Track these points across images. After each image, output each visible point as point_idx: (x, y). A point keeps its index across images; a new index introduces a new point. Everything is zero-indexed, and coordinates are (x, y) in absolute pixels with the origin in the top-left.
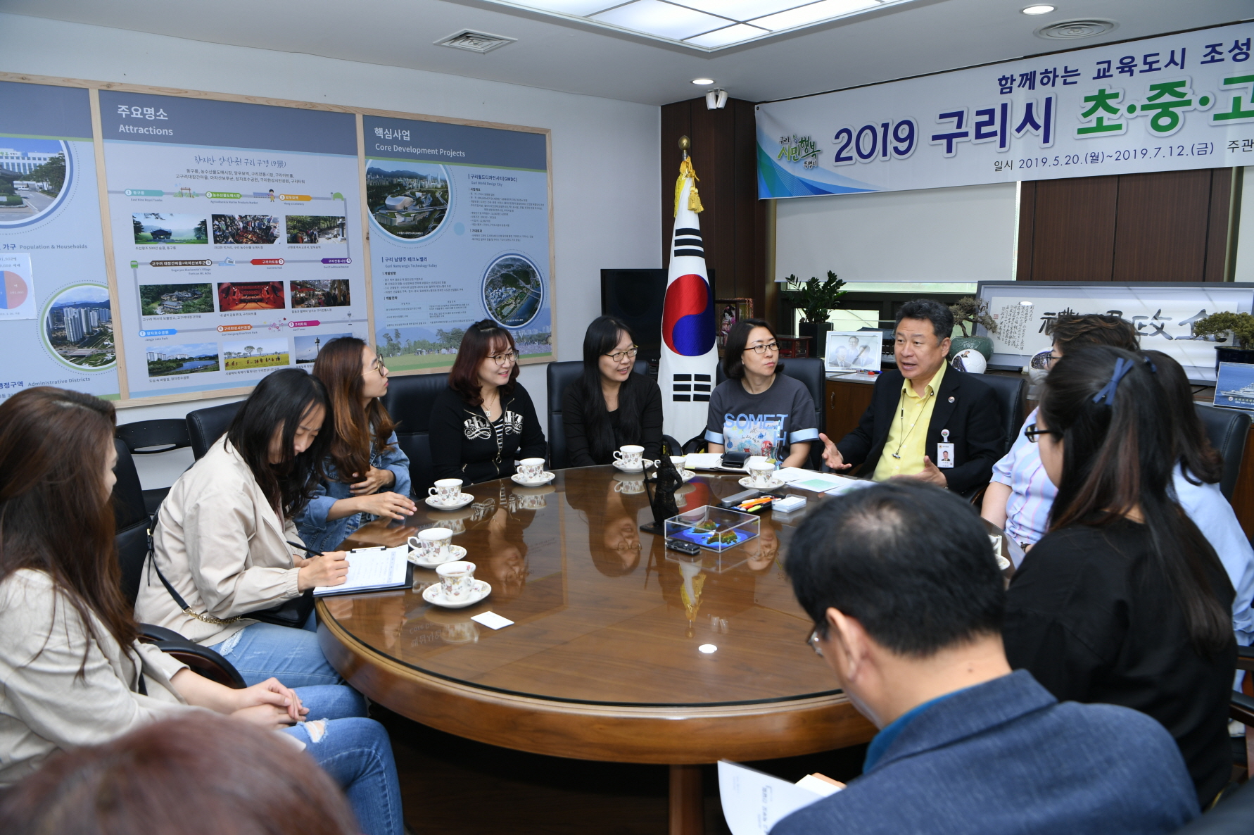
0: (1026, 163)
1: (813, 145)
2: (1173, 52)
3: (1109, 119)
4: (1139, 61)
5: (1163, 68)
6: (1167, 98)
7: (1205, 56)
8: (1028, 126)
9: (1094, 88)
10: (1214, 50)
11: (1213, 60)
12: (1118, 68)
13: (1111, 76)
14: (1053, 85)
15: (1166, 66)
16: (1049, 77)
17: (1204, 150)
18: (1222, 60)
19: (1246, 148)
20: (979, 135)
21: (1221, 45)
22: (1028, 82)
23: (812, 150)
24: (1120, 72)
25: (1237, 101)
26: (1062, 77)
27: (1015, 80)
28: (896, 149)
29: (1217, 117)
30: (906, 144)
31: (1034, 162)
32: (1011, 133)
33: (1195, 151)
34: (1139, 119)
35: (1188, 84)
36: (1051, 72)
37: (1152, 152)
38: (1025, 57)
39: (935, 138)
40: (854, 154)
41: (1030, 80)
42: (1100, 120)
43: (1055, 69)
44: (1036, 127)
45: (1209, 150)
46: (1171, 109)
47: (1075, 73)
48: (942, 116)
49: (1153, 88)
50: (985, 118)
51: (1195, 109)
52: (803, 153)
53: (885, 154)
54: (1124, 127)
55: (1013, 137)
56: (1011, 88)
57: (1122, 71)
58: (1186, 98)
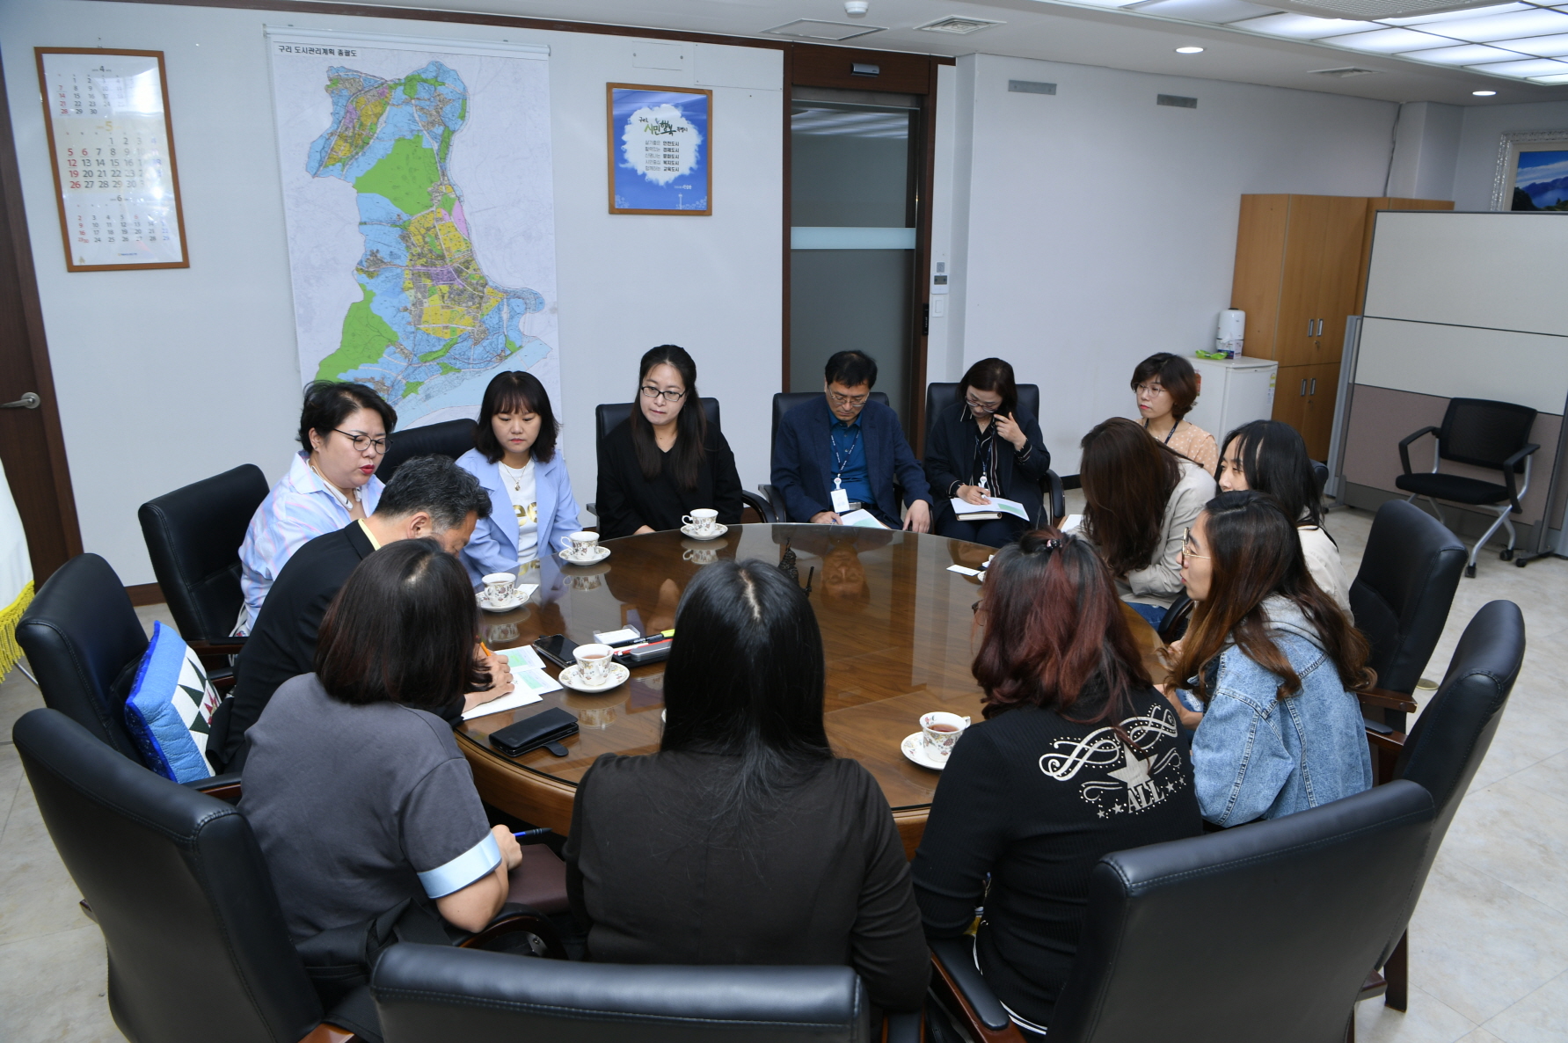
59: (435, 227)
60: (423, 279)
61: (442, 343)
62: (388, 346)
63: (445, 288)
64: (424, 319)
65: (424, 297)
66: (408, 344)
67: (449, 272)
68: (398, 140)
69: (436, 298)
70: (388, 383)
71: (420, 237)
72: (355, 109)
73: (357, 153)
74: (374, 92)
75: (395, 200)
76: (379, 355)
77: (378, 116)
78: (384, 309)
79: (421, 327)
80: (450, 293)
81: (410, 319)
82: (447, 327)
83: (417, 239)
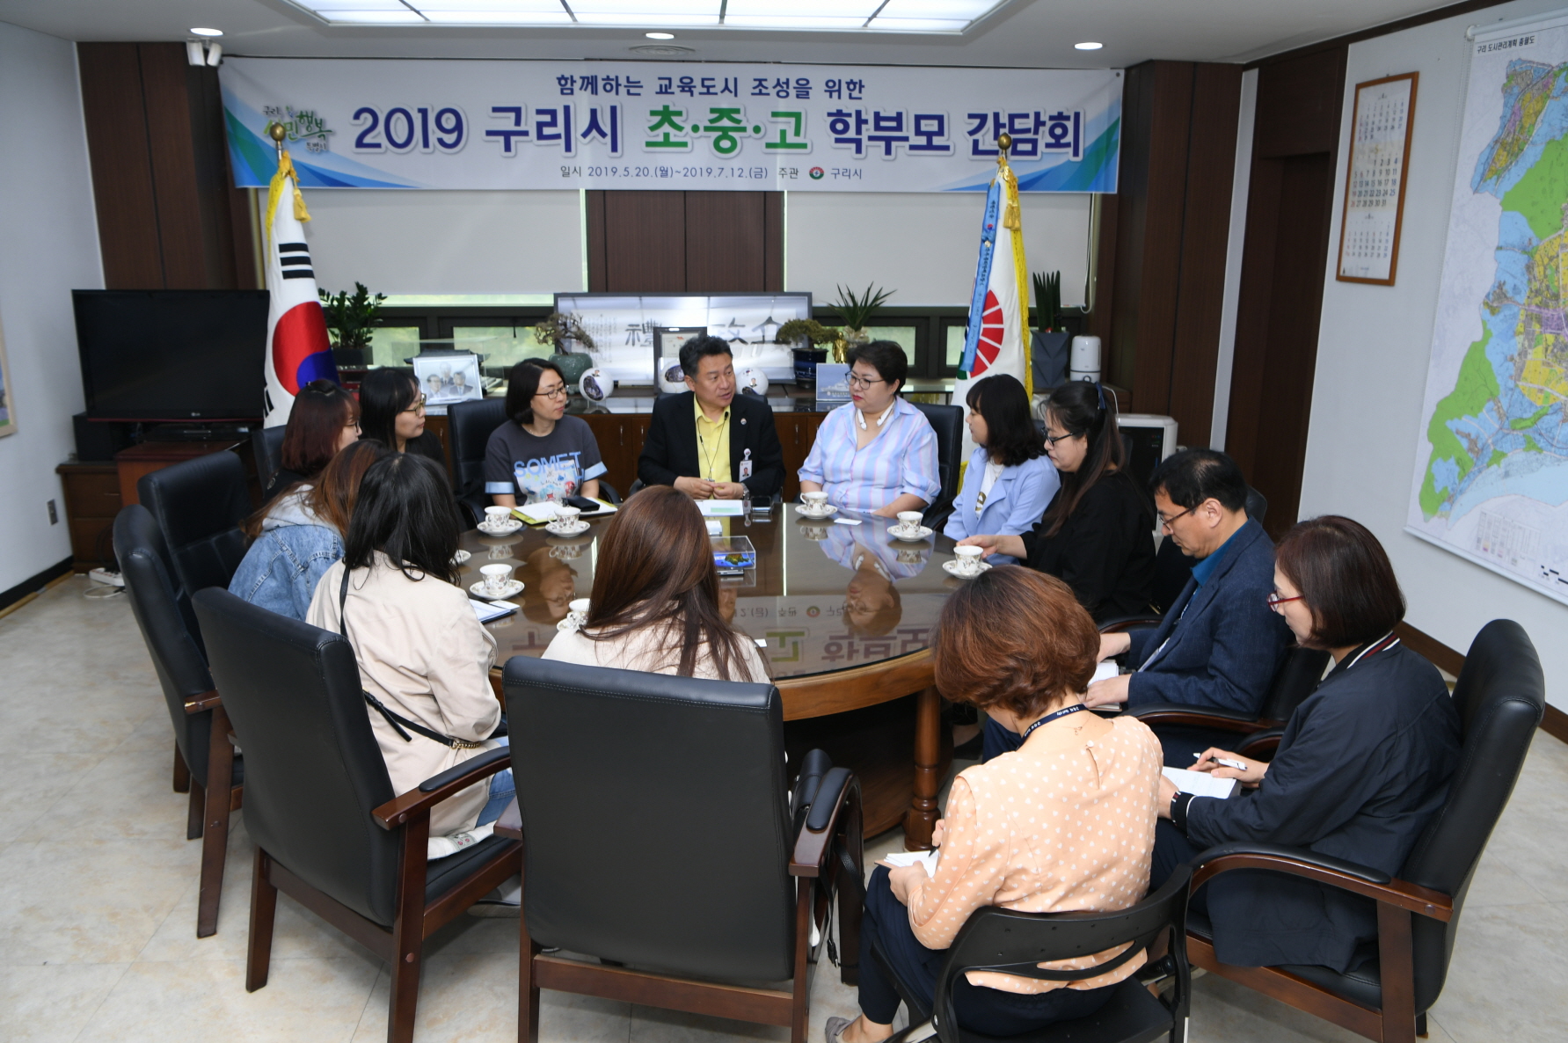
0: (596, 171)
1: (320, 123)
2: (726, 80)
3: (675, 136)
4: (697, 82)
5: (719, 93)
6: (726, 123)
7: (754, 88)
8: (594, 133)
9: (660, 102)
10: (760, 84)
11: (761, 93)
12: (679, 87)
13: (673, 93)
14: (617, 93)
15: (722, 92)
16: (612, 84)
17: (760, 173)
18: (768, 94)
19: (794, 176)
20: (541, 136)
21: (766, 80)
22: (590, 86)
23: (317, 129)
24: (681, 91)
25: (783, 133)
26: (625, 86)
27: (575, 82)
28: (441, 141)
29: (769, 145)
30: (454, 137)
31: (604, 170)
32: (576, 138)
33: (753, 175)
34: (703, 140)
35: (742, 111)
36: (612, 80)
37: (716, 172)
38: (586, 60)
39: (489, 133)
40: (383, 140)
41: (592, 84)
42: (667, 135)
43: (617, 77)
44: (603, 135)
45: (764, 174)
46: (730, 133)
47: (637, 84)
48: (495, 110)
49: (713, 111)
50: (547, 118)
51: (750, 136)
52: (304, 131)
53: (426, 144)
54: (690, 145)
55: (579, 143)
56: (572, 90)
57: (683, 91)
58: (742, 125)
59: (1558, 256)
60: (1534, 323)
61: (1533, 410)
62: (1489, 400)
63: (1550, 338)
64: (1524, 374)
65: (1530, 346)
66: (1504, 403)
67: (1559, 318)
68: (1548, 143)
69: (1540, 349)
70: (1480, 445)
71: (1542, 268)
72: (1520, 109)
73: (1511, 163)
74: (1540, 85)
75: (1531, 219)
76: (1480, 409)
77: (1537, 114)
78: (1494, 356)
79: (1520, 383)
80: (1554, 346)
81: (1513, 372)
82: (1541, 391)
83: (1538, 271)
